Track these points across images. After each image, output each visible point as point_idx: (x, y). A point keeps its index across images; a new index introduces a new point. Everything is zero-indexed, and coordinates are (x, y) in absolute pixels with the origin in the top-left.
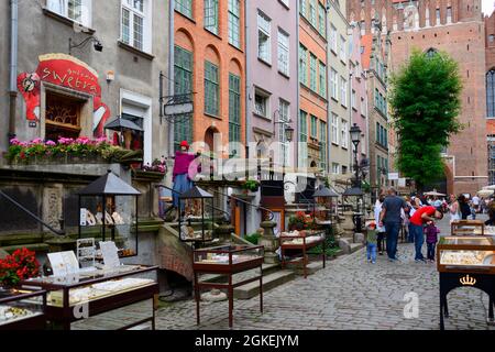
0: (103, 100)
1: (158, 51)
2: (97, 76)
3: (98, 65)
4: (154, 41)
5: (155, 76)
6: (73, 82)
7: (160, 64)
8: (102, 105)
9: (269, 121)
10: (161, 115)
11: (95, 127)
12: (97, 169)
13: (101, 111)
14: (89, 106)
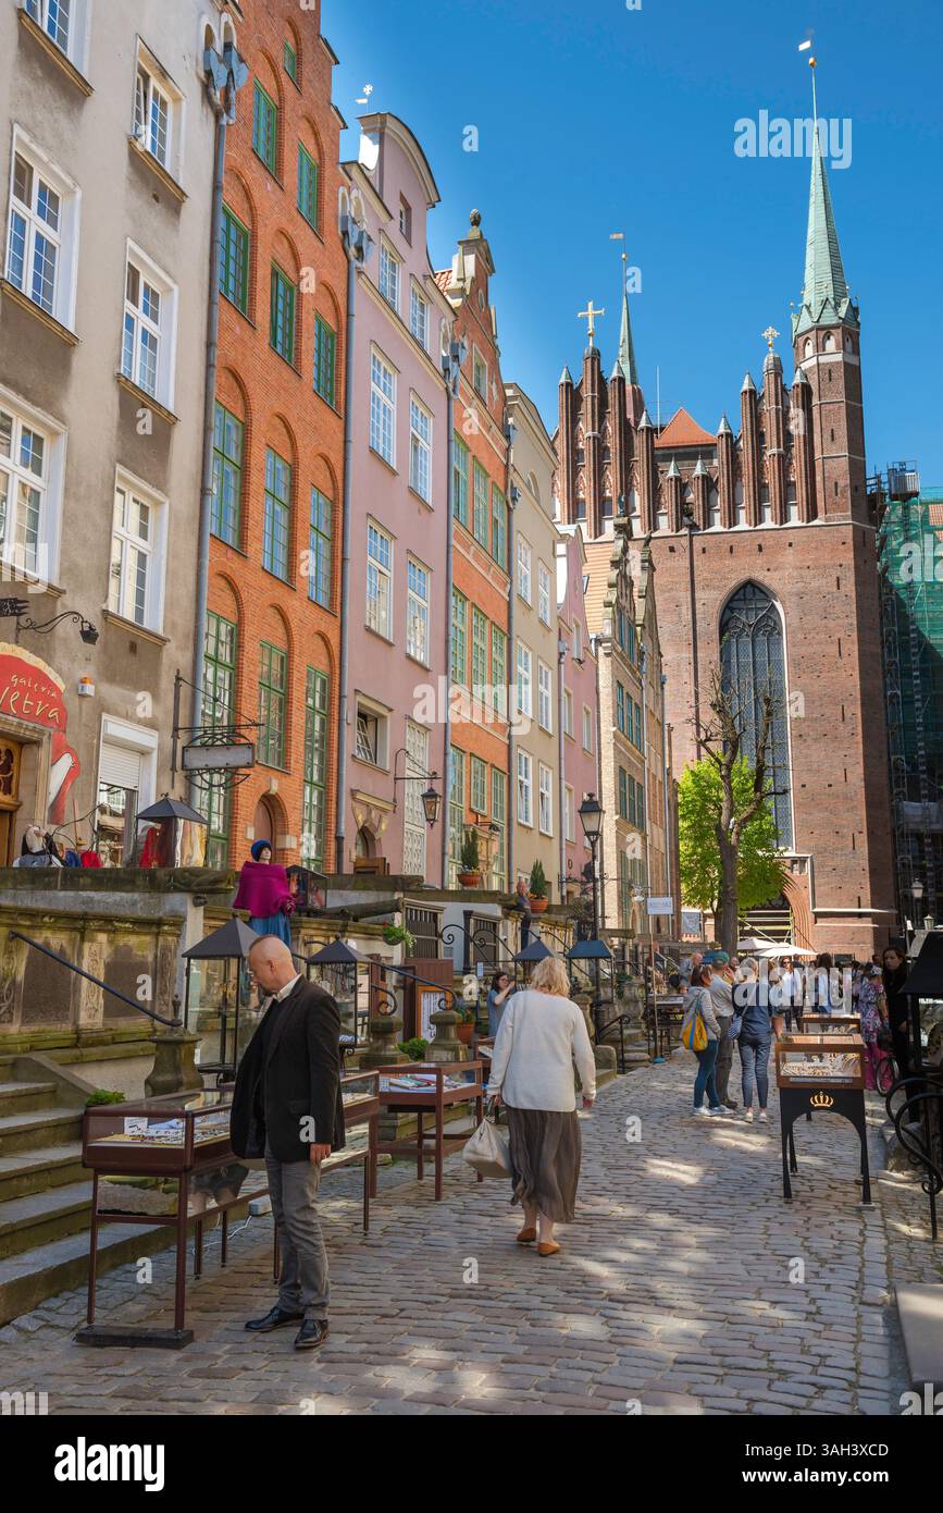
0: (69, 739)
1: (174, 625)
2: (62, 686)
3: (65, 664)
4: (170, 604)
5: (166, 683)
6: (18, 703)
7: (176, 656)
8: (70, 750)
9: (386, 773)
10: (173, 769)
11: (52, 798)
12: (134, 904)
13: (66, 762)
14: (44, 753)
